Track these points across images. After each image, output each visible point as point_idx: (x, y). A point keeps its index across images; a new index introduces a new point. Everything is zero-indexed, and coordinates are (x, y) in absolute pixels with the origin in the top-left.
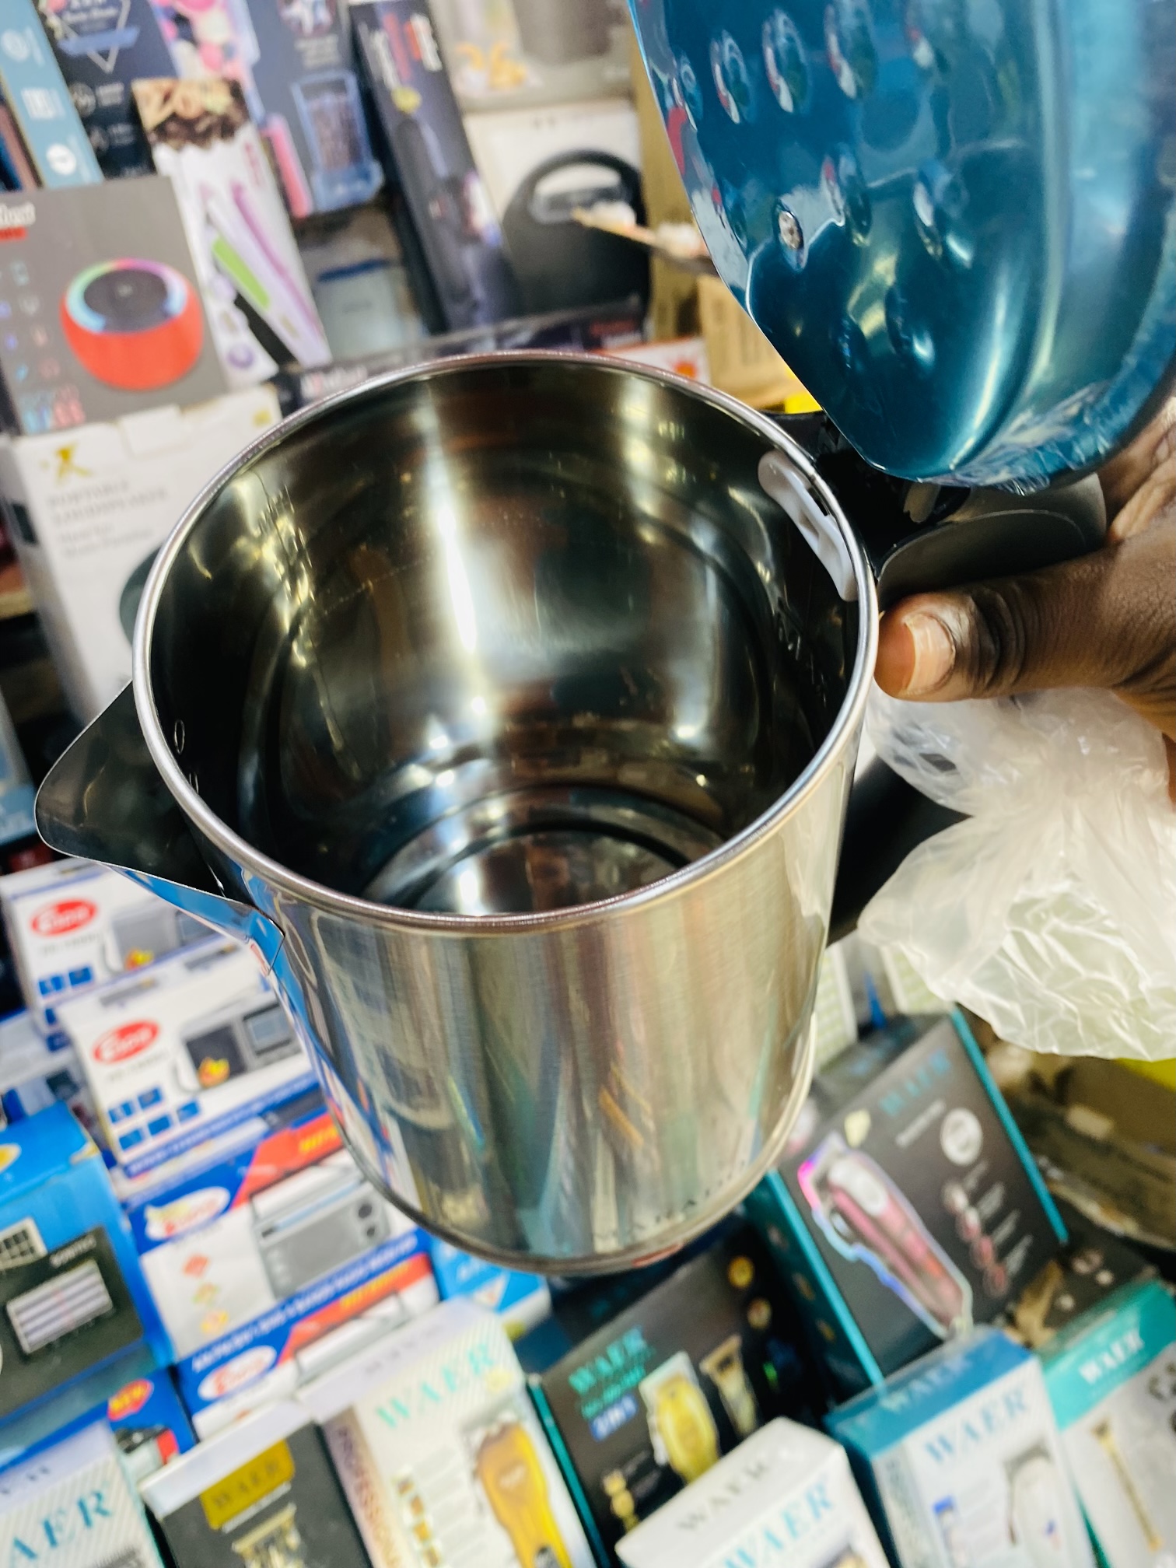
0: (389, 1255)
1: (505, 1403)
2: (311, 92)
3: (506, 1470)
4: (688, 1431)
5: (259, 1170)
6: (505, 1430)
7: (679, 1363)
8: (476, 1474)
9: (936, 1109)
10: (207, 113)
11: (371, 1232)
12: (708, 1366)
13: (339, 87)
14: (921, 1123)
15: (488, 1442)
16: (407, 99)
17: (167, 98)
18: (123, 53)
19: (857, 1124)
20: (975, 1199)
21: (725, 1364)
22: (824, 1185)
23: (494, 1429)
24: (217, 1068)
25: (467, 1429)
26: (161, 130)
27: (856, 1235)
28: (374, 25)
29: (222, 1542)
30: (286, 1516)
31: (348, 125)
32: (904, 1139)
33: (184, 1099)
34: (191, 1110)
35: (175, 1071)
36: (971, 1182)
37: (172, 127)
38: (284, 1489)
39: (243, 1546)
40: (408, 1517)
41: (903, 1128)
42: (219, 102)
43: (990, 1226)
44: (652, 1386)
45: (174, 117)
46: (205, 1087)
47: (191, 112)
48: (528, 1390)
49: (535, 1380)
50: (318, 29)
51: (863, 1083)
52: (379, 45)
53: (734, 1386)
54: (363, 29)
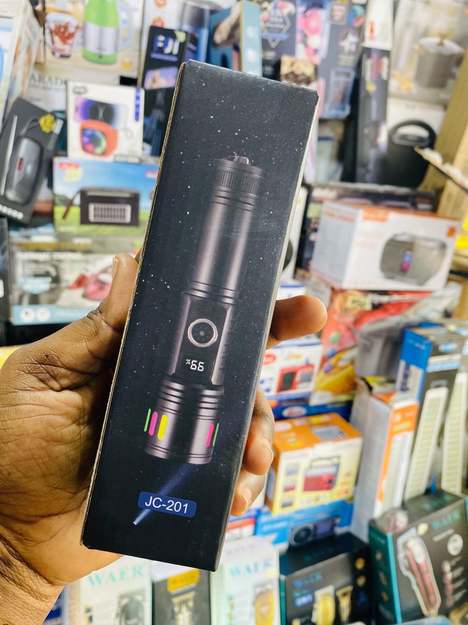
1: (270, 582)
2: (338, 74)
3: (264, 605)
4: (325, 614)
6: (267, 591)
7: (330, 589)
8: (254, 603)
9: (450, 532)
10: (303, 74)
12: (339, 593)
13: (348, 75)
14: (443, 535)
15: (261, 593)
16: (370, 87)
17: (293, 64)
18: (281, 42)
19: (423, 528)
20: (453, 569)
21: (345, 595)
22: (405, 545)
23: (263, 589)
25: (256, 586)
26: (287, 76)
27: (410, 569)
28: (369, 56)
29: (170, 596)
30: (191, 595)
31: (345, 89)
32: (437, 538)
36: (454, 562)
37: (291, 76)
38: (193, 585)
39: (176, 600)
40: (228, 610)
41: (437, 535)
42: (309, 71)
43: (454, 580)
44: (319, 594)
45: (292, 73)
47: (298, 72)
48: (280, 580)
49: (283, 577)
50: (350, 53)
51: (428, 513)
52: (368, 64)
53: (345, 603)
54: (364, 56)
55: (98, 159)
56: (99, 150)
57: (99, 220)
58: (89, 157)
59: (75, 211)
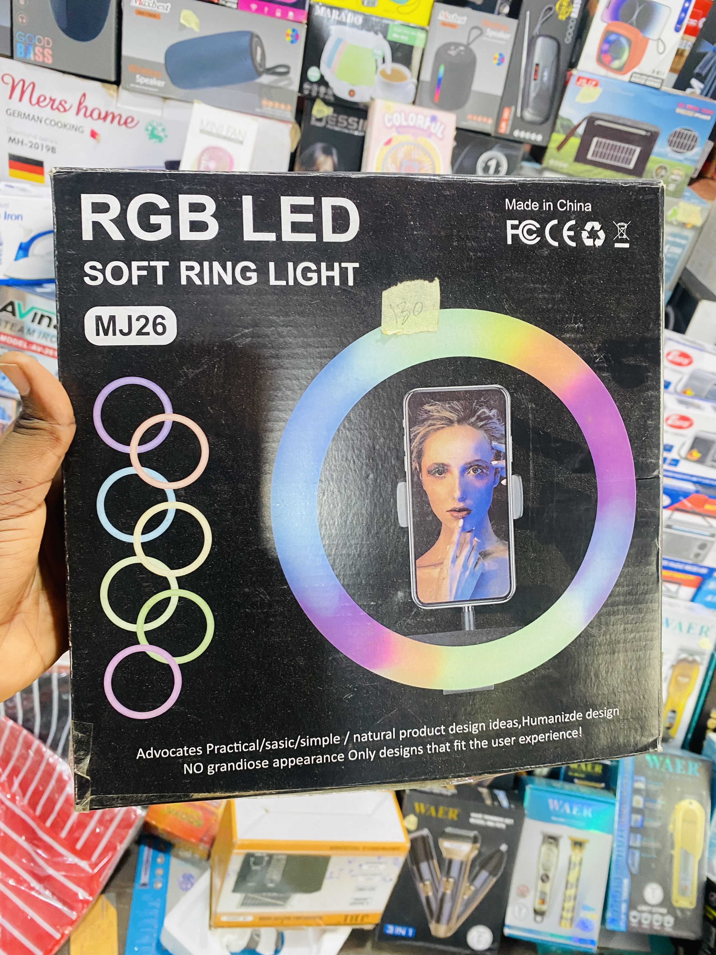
0: (695, 569)
1: (701, 653)
3: (683, 675)
5: (687, 503)
6: (694, 662)
11: (697, 555)
15: (685, 660)
23: (690, 658)
24: (696, 455)
25: (683, 650)
33: (677, 457)
34: (675, 462)
35: (683, 444)
46: (686, 459)
48: (712, 655)
55: (611, 75)
56: (616, 64)
57: (597, 159)
58: (602, 71)
59: (575, 142)
